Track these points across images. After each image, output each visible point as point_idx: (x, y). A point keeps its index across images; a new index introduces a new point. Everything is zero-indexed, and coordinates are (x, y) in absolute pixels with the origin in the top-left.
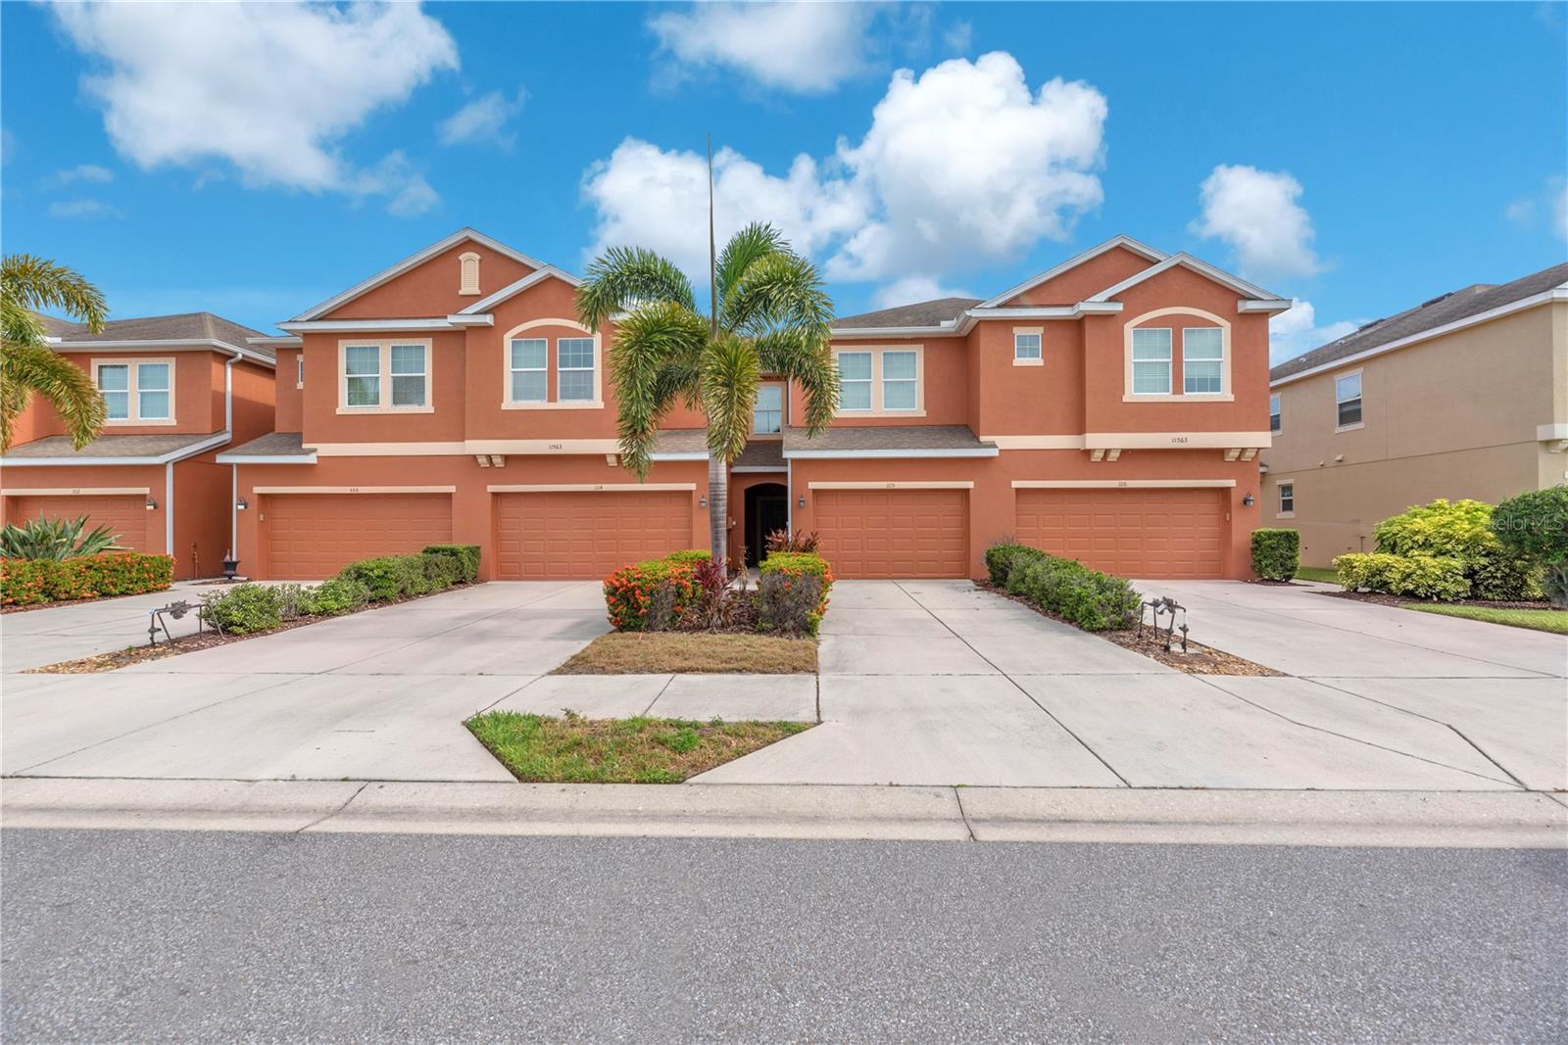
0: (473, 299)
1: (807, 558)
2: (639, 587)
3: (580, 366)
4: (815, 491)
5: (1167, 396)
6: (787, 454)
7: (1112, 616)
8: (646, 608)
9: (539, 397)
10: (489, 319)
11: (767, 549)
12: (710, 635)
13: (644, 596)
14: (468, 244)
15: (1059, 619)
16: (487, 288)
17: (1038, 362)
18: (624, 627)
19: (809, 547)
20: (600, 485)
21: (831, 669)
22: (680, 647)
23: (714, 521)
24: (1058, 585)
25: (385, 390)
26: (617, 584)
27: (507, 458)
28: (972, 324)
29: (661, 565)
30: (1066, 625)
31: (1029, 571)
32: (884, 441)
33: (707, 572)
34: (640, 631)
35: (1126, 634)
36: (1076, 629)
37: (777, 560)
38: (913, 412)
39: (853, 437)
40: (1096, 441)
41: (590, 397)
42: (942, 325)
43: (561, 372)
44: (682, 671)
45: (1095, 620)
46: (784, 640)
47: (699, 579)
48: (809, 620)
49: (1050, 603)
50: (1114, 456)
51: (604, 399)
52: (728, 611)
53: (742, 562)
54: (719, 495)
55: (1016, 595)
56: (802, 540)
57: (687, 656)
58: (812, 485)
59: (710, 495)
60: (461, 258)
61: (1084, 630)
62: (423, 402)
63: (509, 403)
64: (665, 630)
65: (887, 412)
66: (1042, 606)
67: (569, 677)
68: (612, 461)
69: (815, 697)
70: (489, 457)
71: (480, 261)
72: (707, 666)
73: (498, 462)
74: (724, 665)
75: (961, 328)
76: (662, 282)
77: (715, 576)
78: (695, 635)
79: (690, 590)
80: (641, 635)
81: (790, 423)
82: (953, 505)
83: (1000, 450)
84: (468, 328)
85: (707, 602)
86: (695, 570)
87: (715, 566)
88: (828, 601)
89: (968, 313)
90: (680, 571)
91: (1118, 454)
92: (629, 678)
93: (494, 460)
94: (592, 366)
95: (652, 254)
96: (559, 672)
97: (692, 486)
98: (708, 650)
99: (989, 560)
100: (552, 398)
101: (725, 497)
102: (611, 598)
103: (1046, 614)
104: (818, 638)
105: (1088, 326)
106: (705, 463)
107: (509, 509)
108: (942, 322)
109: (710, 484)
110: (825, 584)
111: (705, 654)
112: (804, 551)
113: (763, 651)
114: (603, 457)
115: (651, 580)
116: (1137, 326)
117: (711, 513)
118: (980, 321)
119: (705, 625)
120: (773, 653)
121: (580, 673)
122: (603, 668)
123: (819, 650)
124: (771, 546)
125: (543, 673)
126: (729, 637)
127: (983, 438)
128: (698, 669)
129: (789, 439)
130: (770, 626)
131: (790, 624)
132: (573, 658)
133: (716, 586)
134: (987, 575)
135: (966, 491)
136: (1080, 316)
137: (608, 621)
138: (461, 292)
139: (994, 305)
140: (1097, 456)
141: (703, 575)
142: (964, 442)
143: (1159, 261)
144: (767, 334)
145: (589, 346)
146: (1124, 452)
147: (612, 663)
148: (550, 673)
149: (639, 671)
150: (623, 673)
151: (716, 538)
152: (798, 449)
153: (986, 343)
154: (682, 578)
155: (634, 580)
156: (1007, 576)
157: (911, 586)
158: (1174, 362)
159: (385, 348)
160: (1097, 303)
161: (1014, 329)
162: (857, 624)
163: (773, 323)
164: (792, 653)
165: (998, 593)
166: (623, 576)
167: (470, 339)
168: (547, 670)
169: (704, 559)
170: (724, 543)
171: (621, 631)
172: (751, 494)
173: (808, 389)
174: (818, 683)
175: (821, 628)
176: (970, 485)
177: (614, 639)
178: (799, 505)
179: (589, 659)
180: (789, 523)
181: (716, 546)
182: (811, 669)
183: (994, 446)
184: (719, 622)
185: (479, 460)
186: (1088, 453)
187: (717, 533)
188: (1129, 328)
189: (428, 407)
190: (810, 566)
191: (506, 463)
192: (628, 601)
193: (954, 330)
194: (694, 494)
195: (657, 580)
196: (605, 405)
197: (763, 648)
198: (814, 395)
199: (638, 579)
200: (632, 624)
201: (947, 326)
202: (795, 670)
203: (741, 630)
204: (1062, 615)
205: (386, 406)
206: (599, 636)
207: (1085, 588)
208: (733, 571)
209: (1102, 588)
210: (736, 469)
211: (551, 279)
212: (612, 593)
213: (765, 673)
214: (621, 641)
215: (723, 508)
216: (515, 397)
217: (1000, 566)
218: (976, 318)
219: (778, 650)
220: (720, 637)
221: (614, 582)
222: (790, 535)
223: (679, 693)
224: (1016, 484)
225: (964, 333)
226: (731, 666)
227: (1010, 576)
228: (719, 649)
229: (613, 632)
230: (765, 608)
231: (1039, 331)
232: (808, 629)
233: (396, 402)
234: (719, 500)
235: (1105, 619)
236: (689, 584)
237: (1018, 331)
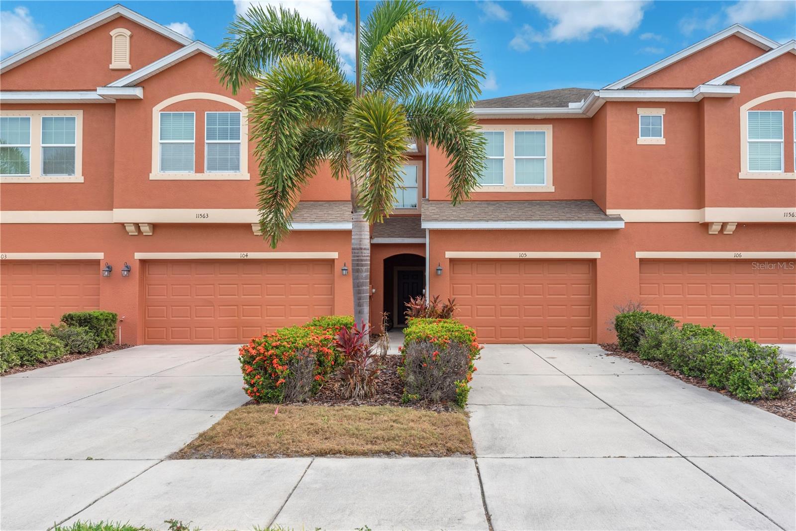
0: (123, 73)
1: (449, 324)
2: (276, 355)
3: (227, 139)
4: (452, 261)
5: (779, 174)
6: (425, 225)
7: (767, 386)
8: (285, 378)
9: (186, 168)
10: (138, 92)
11: (407, 315)
12: (353, 407)
13: (283, 365)
14: (120, 20)
15: (704, 386)
16: (137, 61)
17: (661, 140)
18: (261, 398)
19: (446, 314)
20: (245, 253)
21: (489, 449)
22: (320, 423)
23: (357, 286)
24: (703, 352)
25: (35, 160)
26: (254, 352)
27: (155, 226)
28: (600, 103)
29: (302, 332)
30: (715, 393)
31: (665, 337)
32: (517, 214)
33: (349, 340)
34: (278, 403)
35: (783, 403)
36: (726, 398)
37: (418, 327)
38: (542, 187)
39: (487, 209)
40: (714, 214)
41: (236, 168)
42: (570, 107)
43: (208, 143)
44: (322, 454)
45: (749, 389)
46: (432, 413)
47: (342, 347)
48: (457, 390)
49: (690, 369)
50: (731, 229)
51: (250, 170)
52: (372, 380)
53: (382, 328)
54: (362, 260)
55: (649, 360)
56: (439, 308)
57: (328, 434)
58: (449, 254)
59: (353, 260)
60: (112, 33)
61: (738, 399)
62: (73, 172)
63: (157, 173)
64: (304, 401)
65: (518, 187)
66: (682, 372)
67: (192, 462)
68: (256, 229)
69: (480, 491)
70: (137, 226)
71: (131, 37)
72: (350, 447)
73: (146, 229)
74: (369, 446)
75: (588, 109)
76: (304, 43)
77: (359, 343)
78: (337, 408)
79: (331, 358)
80: (278, 407)
81: (427, 197)
82: (580, 275)
83: (625, 223)
84: (117, 100)
85: (349, 372)
86: (337, 337)
87: (358, 333)
88: (475, 370)
89: (596, 94)
90: (322, 338)
91: (734, 228)
92: (261, 463)
93: (142, 229)
94: (239, 139)
95: (297, 15)
96: (182, 455)
97: (334, 255)
98: (351, 426)
99: (619, 326)
100: (199, 169)
101: (369, 262)
102: (247, 367)
103: (687, 381)
104: (466, 410)
105: (708, 108)
106: (348, 233)
107: (156, 275)
108: (570, 104)
109: (353, 249)
110: (474, 351)
111: (348, 431)
112: (442, 317)
113: (412, 428)
114: (248, 227)
115: (290, 348)
116: (752, 109)
117: (354, 279)
118: (606, 102)
119: (347, 395)
120: (424, 430)
121: (205, 457)
122: (232, 450)
123: (470, 423)
124: (409, 312)
125: (162, 456)
126: (374, 409)
127: (609, 212)
128: (340, 452)
129: (427, 210)
130: (416, 397)
131: (436, 395)
132: (201, 435)
133: (359, 354)
134: (616, 341)
135: (593, 261)
136: (699, 99)
137: (244, 392)
138: (111, 67)
139: (620, 86)
140: (715, 229)
141: (345, 342)
142: (591, 215)
143: (771, 49)
144: (412, 100)
145: (236, 120)
146: (740, 225)
147: (242, 444)
148: (172, 457)
149: (272, 455)
150: (254, 457)
151: (359, 305)
152: (436, 220)
153: (613, 122)
154: (323, 346)
155: (272, 348)
156: (637, 342)
157: (545, 351)
158: (785, 142)
159: (36, 118)
160: (716, 86)
161: (639, 109)
162: (504, 392)
163: (418, 86)
164: (443, 430)
165: (630, 358)
166: (260, 345)
167: (119, 111)
168: (168, 452)
169: (346, 325)
170: (366, 309)
171: (258, 403)
172: (389, 263)
173: (452, 156)
174: (477, 469)
175: (471, 398)
176: (597, 255)
177: (249, 413)
178: (436, 274)
179: (216, 439)
180: (427, 291)
181: (359, 313)
182: (467, 450)
183: (619, 218)
184: (362, 392)
185: (127, 228)
186: (706, 226)
187: (360, 299)
188: (745, 110)
189: (77, 177)
190: (457, 334)
191: (153, 233)
192: (266, 370)
193: (581, 111)
194: (335, 261)
195: (297, 348)
196: (251, 177)
197: (411, 424)
198: (458, 161)
199: (277, 347)
200: (269, 395)
201: (575, 107)
202: (450, 452)
203: (385, 401)
204: (708, 382)
205: (36, 175)
206: (233, 408)
207: (735, 355)
208: (374, 337)
209: (754, 355)
210: (378, 240)
211: (200, 54)
212: (248, 361)
213: (416, 455)
214: (256, 415)
215: (365, 274)
216: (163, 168)
217: (631, 332)
218: (603, 98)
219: (427, 426)
220: (364, 409)
221: (251, 350)
222: (428, 302)
223: (317, 486)
224: (640, 255)
225: (590, 114)
226: (376, 448)
227: (642, 341)
228: (363, 425)
229: (247, 404)
230: (411, 378)
231: (661, 112)
232: (456, 400)
233: (46, 171)
234: (362, 265)
235: (761, 388)
236: (331, 351)
237: (641, 112)
